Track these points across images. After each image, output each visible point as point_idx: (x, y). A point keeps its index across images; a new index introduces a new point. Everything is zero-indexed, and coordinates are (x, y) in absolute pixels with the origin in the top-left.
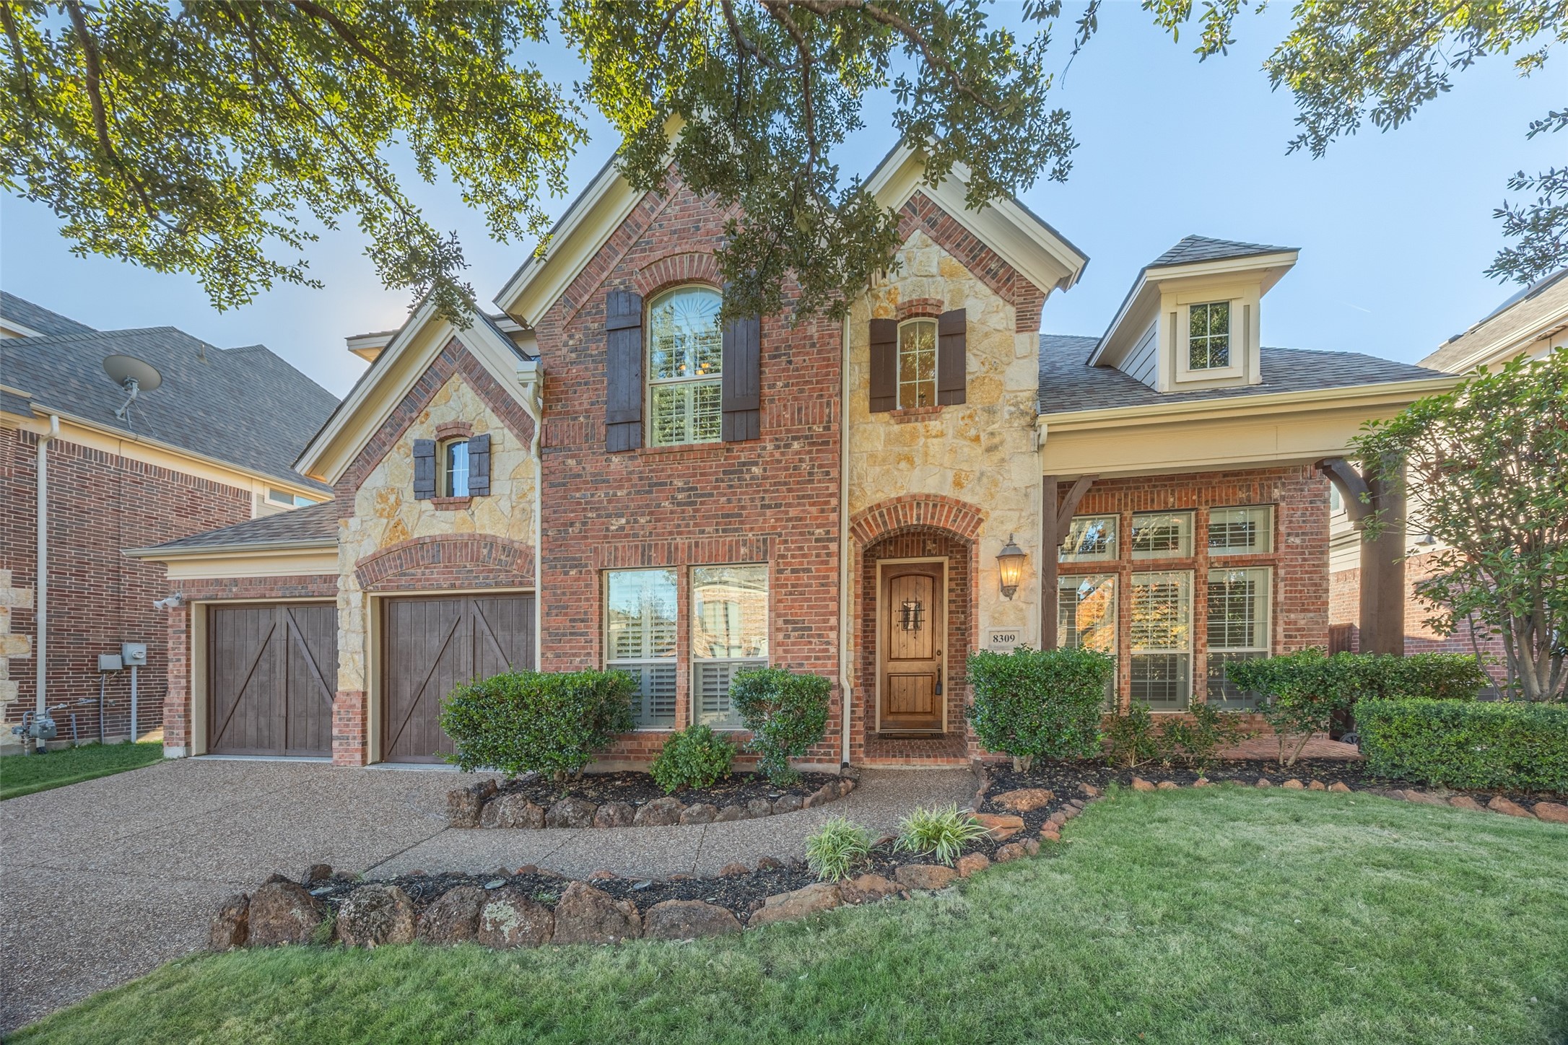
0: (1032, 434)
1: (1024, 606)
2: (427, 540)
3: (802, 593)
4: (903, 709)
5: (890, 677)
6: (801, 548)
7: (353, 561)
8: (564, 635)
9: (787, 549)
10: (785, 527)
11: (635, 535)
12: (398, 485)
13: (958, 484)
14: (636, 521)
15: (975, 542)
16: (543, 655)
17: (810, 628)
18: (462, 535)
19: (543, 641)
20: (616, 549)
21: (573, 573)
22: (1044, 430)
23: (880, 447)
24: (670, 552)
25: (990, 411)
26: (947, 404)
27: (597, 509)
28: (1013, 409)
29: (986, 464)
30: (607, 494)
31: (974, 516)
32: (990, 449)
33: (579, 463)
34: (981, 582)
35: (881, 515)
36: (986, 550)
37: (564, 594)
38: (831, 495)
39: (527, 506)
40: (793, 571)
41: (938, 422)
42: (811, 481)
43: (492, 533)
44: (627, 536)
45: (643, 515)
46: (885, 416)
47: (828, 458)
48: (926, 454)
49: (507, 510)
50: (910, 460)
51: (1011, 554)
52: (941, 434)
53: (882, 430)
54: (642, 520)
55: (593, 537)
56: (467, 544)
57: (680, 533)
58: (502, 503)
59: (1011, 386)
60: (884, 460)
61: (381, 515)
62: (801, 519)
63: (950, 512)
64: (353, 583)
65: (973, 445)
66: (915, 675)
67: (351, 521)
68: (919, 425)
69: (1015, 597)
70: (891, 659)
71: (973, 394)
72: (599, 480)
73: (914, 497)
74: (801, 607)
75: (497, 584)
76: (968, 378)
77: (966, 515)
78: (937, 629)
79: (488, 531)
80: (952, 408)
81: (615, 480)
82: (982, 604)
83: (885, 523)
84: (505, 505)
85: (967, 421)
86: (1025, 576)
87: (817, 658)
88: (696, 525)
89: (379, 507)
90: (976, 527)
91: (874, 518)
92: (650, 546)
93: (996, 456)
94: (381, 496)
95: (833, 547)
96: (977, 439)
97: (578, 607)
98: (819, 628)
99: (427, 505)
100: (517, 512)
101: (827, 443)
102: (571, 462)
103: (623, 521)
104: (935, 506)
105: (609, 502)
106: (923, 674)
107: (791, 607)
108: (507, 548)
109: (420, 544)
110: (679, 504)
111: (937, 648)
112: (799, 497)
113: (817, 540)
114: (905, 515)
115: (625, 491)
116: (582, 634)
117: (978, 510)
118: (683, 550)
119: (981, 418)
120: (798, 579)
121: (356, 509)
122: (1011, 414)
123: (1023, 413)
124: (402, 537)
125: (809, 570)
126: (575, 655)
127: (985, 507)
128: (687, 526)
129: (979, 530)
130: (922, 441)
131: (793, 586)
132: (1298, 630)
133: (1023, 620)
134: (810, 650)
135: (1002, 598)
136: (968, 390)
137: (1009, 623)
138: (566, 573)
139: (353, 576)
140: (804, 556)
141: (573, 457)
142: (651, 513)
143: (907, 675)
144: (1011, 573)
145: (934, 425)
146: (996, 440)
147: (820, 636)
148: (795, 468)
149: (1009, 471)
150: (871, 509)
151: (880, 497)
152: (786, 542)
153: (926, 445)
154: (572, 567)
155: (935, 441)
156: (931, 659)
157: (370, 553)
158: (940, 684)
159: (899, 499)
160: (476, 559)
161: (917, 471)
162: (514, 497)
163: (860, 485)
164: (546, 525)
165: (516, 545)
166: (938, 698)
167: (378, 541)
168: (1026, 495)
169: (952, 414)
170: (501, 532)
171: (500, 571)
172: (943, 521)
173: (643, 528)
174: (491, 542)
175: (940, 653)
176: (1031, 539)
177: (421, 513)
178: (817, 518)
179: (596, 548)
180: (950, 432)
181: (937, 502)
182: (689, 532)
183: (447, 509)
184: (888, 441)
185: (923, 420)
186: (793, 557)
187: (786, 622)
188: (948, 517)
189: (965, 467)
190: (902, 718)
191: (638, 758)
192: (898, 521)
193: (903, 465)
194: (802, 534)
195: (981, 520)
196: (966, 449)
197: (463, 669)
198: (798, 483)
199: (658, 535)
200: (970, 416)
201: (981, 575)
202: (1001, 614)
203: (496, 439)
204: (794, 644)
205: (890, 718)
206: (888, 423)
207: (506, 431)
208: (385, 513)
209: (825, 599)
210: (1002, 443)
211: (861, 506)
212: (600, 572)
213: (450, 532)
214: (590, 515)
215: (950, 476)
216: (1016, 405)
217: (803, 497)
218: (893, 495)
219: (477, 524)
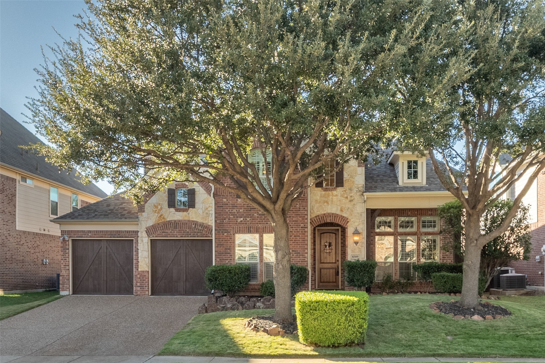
0: (362, 197)
1: (361, 247)
2: (173, 222)
3: (297, 243)
4: (325, 281)
5: (321, 269)
6: (297, 230)
7: (145, 227)
8: (223, 253)
9: (293, 230)
10: (292, 223)
11: (246, 224)
12: (161, 203)
13: (342, 211)
14: (246, 219)
15: (347, 228)
16: (215, 260)
17: (300, 253)
18: (185, 220)
19: (215, 255)
20: (240, 227)
21: (225, 234)
22: (365, 197)
23: (318, 198)
24: (257, 229)
25: (351, 190)
26: (339, 187)
27: (234, 215)
28: (357, 189)
29: (350, 205)
30: (237, 211)
31: (346, 220)
32: (350, 201)
33: (227, 200)
34: (348, 240)
35: (319, 219)
36: (350, 230)
37: (223, 241)
38: (305, 215)
39: (208, 212)
40: (295, 236)
41: (335, 192)
42: (300, 210)
43: (196, 220)
44: (243, 224)
45: (248, 217)
46: (320, 189)
47: (304, 204)
48: (332, 201)
49: (201, 213)
50: (327, 203)
51: (356, 233)
52: (337, 195)
53: (319, 193)
54: (248, 219)
55: (232, 223)
56: (187, 223)
57: (260, 224)
58: (199, 210)
59: (356, 183)
60: (320, 202)
61: (155, 212)
62: (297, 221)
63: (339, 219)
64: (145, 234)
65: (346, 199)
66: (329, 269)
67: (143, 213)
68: (330, 192)
69: (358, 244)
70: (321, 263)
71: (345, 184)
72: (234, 206)
73: (329, 214)
74: (297, 247)
75: (198, 237)
76: (344, 179)
77: (344, 220)
78: (337, 252)
79: (194, 220)
80: (340, 188)
81: (239, 206)
82: (349, 246)
83: (320, 221)
84: (200, 211)
85: (344, 192)
86: (361, 239)
87: (302, 262)
88: (265, 221)
89: (154, 209)
90: (347, 224)
91: (317, 219)
92: (251, 227)
93: (353, 203)
94: (155, 206)
95: (306, 229)
96: (347, 198)
97: (227, 245)
98: (302, 253)
99: (172, 210)
100: (204, 214)
101: (304, 200)
102: (225, 200)
103: (242, 219)
104: (335, 217)
105: (237, 213)
106: (332, 268)
107: (294, 247)
108: (202, 225)
109: (170, 222)
110: (260, 215)
111: (337, 259)
112: (296, 215)
113: (301, 228)
114: (326, 219)
115: (243, 210)
116: (229, 253)
117: (347, 219)
118: (261, 229)
119: (348, 191)
120: (296, 238)
121: (145, 209)
122: (357, 191)
123: (360, 191)
124: (163, 220)
125: (299, 236)
126: (226, 260)
127: (349, 218)
128: (262, 221)
129: (348, 225)
130: (331, 197)
131: (295, 240)
132: (446, 255)
133: (360, 251)
134: (300, 259)
135: (355, 245)
136: (344, 183)
137: (357, 253)
138: (223, 234)
139: (145, 232)
140: (298, 232)
141: (225, 198)
142: (251, 217)
143: (327, 269)
144: (356, 238)
145: (334, 192)
146: (352, 198)
147: (302, 255)
148: (295, 206)
149: (356, 208)
150: (316, 217)
151: (319, 213)
152: (292, 228)
153: (332, 198)
154: (225, 232)
155: (335, 197)
156: (335, 263)
157: (151, 225)
158: (338, 272)
159: (324, 214)
160: (190, 228)
161: (330, 206)
162: (203, 209)
163: (313, 209)
164: (216, 219)
165: (205, 224)
166: (337, 277)
167: (154, 221)
168: (361, 215)
169: (340, 189)
170: (199, 220)
171: (198, 232)
172: (337, 221)
173: (248, 221)
174: (196, 223)
175: (338, 261)
176: (363, 227)
177: (170, 212)
178: (301, 221)
179: (233, 227)
180: (339, 195)
181: (336, 216)
182: (263, 223)
183: (180, 211)
184: (321, 197)
185: (331, 191)
186: (295, 232)
187: (293, 251)
188: (339, 220)
189: (344, 206)
190: (325, 284)
191: (247, 291)
192: (324, 221)
193: (325, 204)
194: (297, 225)
195: (348, 222)
196: (344, 201)
197: (182, 264)
198: (296, 211)
199: (253, 224)
200: (345, 191)
201: (349, 238)
202: (354, 249)
203: (197, 190)
204: (295, 257)
205: (321, 284)
206: (321, 191)
207: (200, 187)
208: (157, 212)
209: (304, 245)
210: (354, 199)
211: (313, 216)
212: (234, 234)
213: (181, 219)
214: (231, 216)
215: (339, 208)
216: (358, 188)
217: (298, 215)
218: (323, 213)
219: (191, 217)
